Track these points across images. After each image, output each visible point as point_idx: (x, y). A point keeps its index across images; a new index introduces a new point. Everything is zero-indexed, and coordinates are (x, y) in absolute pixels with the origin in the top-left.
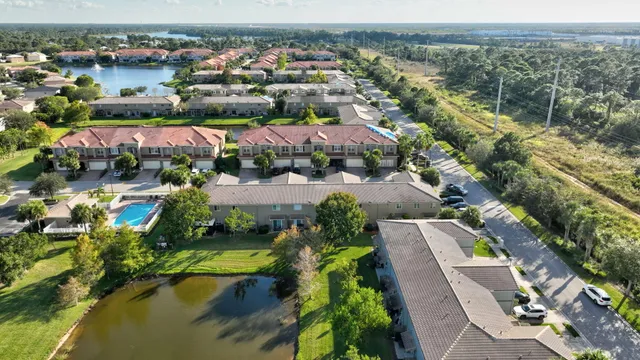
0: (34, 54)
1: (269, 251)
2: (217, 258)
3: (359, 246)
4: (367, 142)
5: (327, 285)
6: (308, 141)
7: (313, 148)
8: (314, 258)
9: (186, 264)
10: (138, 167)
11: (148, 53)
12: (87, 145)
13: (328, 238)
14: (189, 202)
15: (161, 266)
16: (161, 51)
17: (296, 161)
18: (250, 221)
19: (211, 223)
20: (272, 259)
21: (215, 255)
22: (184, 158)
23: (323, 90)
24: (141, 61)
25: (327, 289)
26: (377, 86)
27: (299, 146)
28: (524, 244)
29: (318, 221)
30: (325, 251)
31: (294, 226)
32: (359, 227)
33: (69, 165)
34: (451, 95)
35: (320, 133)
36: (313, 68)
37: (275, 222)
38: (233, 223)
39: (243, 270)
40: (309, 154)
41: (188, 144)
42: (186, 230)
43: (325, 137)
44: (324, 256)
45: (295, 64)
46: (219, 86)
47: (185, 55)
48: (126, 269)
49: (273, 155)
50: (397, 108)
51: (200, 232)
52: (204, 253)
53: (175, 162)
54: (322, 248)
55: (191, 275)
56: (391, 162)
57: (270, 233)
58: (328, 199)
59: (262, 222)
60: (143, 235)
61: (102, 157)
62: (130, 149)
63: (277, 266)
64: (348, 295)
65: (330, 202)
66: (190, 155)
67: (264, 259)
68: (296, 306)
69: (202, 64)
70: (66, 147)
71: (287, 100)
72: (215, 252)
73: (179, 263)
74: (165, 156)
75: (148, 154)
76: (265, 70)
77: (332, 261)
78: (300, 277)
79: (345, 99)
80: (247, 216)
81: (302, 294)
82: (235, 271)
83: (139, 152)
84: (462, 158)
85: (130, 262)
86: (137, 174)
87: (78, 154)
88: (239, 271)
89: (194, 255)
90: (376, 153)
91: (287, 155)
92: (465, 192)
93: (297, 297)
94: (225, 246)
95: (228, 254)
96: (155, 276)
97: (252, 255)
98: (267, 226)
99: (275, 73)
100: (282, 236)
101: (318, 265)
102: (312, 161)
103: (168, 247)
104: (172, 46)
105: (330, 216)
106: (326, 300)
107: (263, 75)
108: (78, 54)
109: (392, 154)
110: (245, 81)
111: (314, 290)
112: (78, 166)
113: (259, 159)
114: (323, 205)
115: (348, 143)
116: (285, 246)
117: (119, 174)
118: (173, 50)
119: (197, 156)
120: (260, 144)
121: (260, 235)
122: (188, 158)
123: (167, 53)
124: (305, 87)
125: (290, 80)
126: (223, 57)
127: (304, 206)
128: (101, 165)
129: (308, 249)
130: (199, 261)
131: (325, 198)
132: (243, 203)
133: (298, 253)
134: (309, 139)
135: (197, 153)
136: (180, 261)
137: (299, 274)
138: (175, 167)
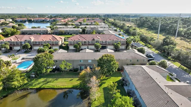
0: (8, 19)
1: (77, 79)
2: (55, 81)
3: (115, 76)
4: (115, 40)
5: (103, 93)
6: (94, 40)
7: (95, 42)
8: (97, 81)
9: (42, 84)
10: (31, 48)
11: (43, 19)
12: (13, 41)
13: (103, 73)
14: (44, 58)
15: (31, 85)
16: (47, 19)
17: (89, 46)
18: (70, 66)
19: (54, 67)
20: (79, 82)
21: (55, 80)
22: (48, 45)
23: (98, 27)
24: (41, 21)
25: (103, 95)
26: (115, 27)
27: (90, 41)
28: (184, 76)
29: (98, 66)
30: (102, 78)
31: (88, 68)
32: (116, 68)
33: (5, 47)
34: (140, 29)
35: (98, 37)
36: (94, 22)
37: (81, 67)
38: (63, 67)
39: (66, 87)
40: (94, 44)
41: (50, 40)
42: (43, 70)
43: (100, 38)
44: (101, 80)
45: (89, 21)
46: (64, 26)
47: (55, 19)
48: (13, 86)
49: (81, 44)
50: (123, 33)
51: (49, 70)
52: (50, 79)
54: (101, 77)
55: (44, 88)
56: (123, 47)
57: (78, 71)
58: (103, 57)
59: (75, 67)
60: (27, 72)
61: (18, 45)
62: (29, 42)
63: (81, 85)
64: (115, 100)
65: (104, 58)
66: (50, 44)
67: (76, 82)
68: (89, 103)
69: (60, 21)
70: (5, 41)
71: (86, 29)
72: (55, 79)
73: (39, 84)
74: (41, 45)
75: (35, 44)
76: (79, 23)
77: (104, 83)
78: (91, 90)
79: (105, 29)
80: (69, 64)
81: (92, 98)
82: (63, 87)
83: (32, 43)
84: (149, 46)
85: (16, 83)
86: (31, 51)
87: (9, 44)
88: (65, 87)
89: (46, 80)
90: (119, 43)
91: (86, 44)
92: (154, 57)
93: (89, 99)
94: (59, 77)
95: (60, 80)
96: (28, 89)
97: (71, 80)
98: (77, 69)
99: (82, 23)
100: (83, 72)
101: (99, 84)
102: (95, 46)
103: (36, 77)
104: (51, 17)
105: (104, 64)
106: (103, 101)
107: (78, 24)
108: (22, 19)
109: (124, 44)
110: (72, 25)
111: (97, 96)
112: (9, 48)
113: (75, 45)
114: (100, 59)
115: (108, 40)
116: (84, 76)
117: (24, 51)
118: (51, 18)
119: (53, 45)
120: (76, 40)
121: (74, 72)
122: (49, 45)
123: (49, 19)
124: (92, 26)
125: (87, 25)
126: (66, 19)
127: (92, 60)
128: (18, 48)
129: (94, 77)
130: (48, 83)
131: (101, 56)
132: (67, 59)
133: (90, 79)
134: (94, 39)
136: (39, 83)
137: (90, 88)
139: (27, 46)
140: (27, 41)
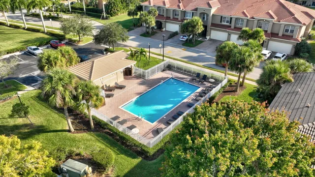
12: (168, 6)
22: (257, 32)
41: (267, 18)
53: (245, 35)
61: (177, 19)
62: (203, 15)
70: (152, 5)
74: (236, 29)
75: (219, 23)
86: (201, 42)
87: (157, 13)
112: (153, 24)
117: (185, 39)
119: (273, 35)
122: (262, 33)
128: (173, 27)
135: (275, 31)
138: (242, 42)
139: (194, 27)
140: (199, 12)
